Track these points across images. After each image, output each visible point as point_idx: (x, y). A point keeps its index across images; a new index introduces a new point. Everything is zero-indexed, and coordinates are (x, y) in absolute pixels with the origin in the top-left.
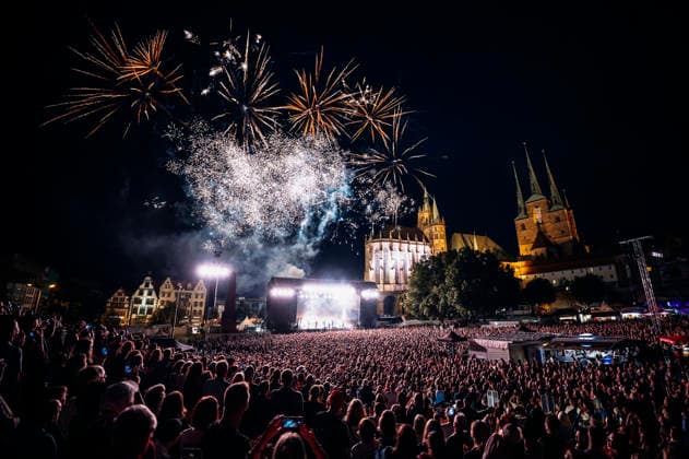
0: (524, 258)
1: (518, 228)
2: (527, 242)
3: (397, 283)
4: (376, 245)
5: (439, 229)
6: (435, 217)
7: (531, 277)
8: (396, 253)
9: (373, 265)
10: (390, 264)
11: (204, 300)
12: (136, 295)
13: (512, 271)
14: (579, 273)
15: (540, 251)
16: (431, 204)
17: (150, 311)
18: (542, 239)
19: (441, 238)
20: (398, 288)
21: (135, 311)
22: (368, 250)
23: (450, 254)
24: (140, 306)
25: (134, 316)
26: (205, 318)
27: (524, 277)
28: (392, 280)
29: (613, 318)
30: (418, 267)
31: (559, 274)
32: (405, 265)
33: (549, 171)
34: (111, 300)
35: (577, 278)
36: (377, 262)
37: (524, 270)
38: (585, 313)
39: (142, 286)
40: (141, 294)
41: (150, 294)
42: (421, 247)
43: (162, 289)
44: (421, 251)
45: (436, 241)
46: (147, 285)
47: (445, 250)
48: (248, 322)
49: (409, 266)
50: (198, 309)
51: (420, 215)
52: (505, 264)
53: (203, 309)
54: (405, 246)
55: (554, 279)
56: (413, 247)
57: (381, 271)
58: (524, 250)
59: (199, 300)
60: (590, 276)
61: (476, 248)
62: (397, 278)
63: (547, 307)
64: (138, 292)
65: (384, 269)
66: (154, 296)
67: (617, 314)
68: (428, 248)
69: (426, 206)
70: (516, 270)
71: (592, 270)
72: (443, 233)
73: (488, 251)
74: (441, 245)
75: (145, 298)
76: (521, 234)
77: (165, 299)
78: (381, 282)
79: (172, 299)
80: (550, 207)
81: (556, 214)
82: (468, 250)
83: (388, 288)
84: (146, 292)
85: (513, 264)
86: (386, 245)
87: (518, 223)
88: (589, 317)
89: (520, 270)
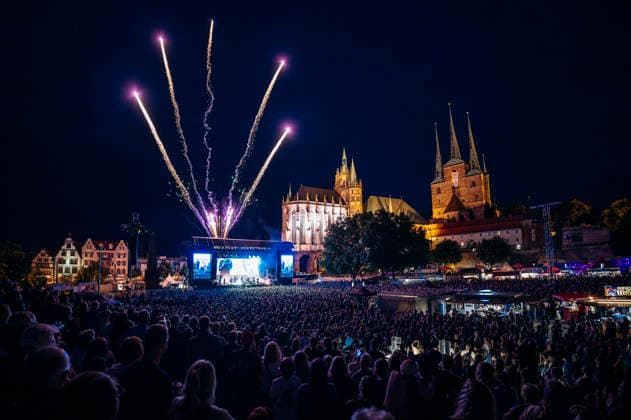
0: (436, 221)
1: (434, 191)
2: (441, 205)
3: (313, 243)
4: (293, 207)
5: (356, 192)
6: (353, 179)
7: (441, 239)
8: (313, 214)
9: (290, 226)
10: (307, 225)
11: (126, 259)
12: (59, 255)
13: (423, 233)
14: (487, 236)
15: (452, 214)
16: (349, 166)
17: (75, 270)
18: (455, 203)
19: (358, 200)
20: (314, 248)
21: (60, 270)
22: (285, 211)
23: (365, 216)
24: (64, 266)
25: (60, 275)
26: (129, 276)
27: (434, 239)
28: (308, 240)
29: (513, 277)
30: (334, 229)
31: (467, 237)
32: (321, 226)
33: (471, 134)
34: (35, 260)
35: (484, 240)
36: (294, 224)
37: (435, 232)
38: (487, 272)
39: (64, 247)
40: (64, 254)
41: (73, 254)
42: (337, 210)
43: (85, 249)
44: (338, 213)
45: (352, 204)
46: (69, 246)
47: (361, 212)
48: (170, 279)
49: (324, 228)
50: (121, 267)
51: (337, 177)
52: (418, 226)
53: (126, 268)
54: (321, 208)
55: (462, 241)
56: (329, 209)
57: (298, 232)
58: (437, 213)
59: (121, 259)
60: (497, 239)
61: (391, 210)
62: (313, 238)
63: (453, 266)
64: (60, 252)
65: (301, 230)
66: (77, 256)
67: (517, 274)
68: (344, 210)
69: (344, 167)
70: (428, 232)
71: (499, 233)
72: (360, 195)
73: (402, 214)
74: (357, 207)
75: (68, 258)
76: (435, 198)
77: (88, 258)
78: (298, 242)
79: (95, 258)
80: (467, 172)
81: (473, 179)
82: (383, 213)
83: (304, 247)
84: (68, 253)
85: (425, 227)
86: (303, 206)
87: (434, 187)
88: (490, 276)
89: (432, 233)
